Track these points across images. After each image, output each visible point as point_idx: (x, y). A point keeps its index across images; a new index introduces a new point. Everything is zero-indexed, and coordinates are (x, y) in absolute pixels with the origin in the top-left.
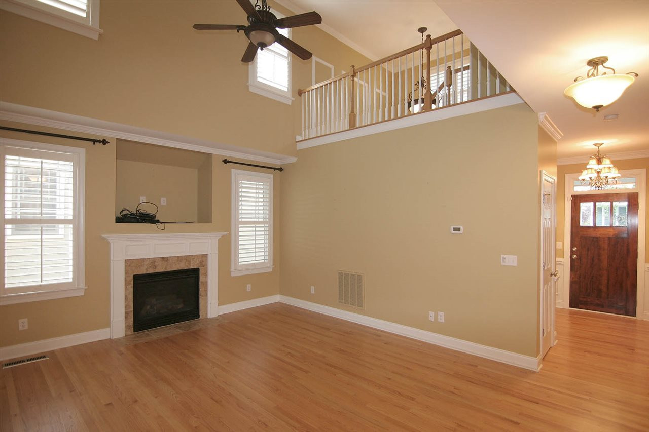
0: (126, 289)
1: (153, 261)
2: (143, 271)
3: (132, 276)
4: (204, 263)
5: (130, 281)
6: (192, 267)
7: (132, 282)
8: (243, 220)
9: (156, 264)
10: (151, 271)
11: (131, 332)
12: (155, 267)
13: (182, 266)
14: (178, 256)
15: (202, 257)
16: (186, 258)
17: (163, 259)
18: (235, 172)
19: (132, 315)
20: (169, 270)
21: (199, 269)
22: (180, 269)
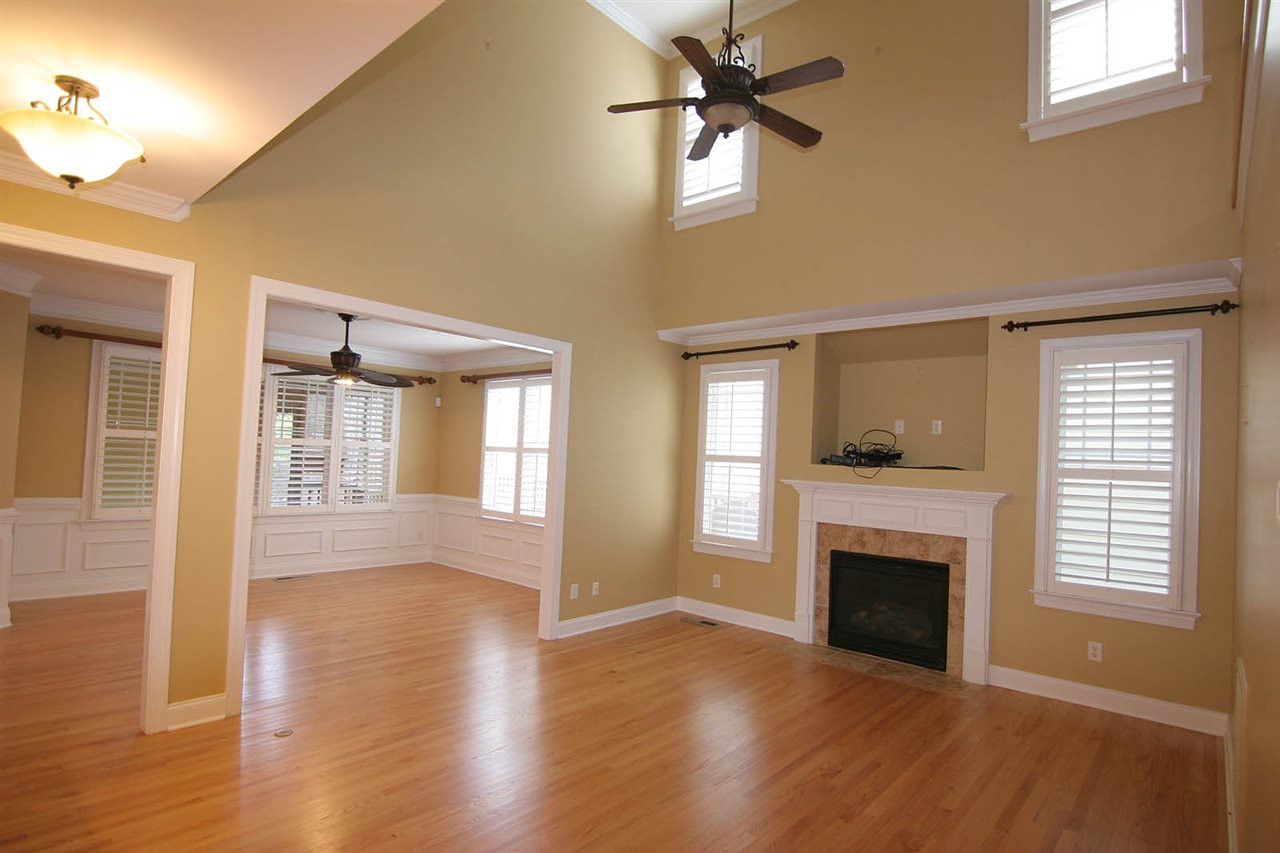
0: (818, 569)
1: (861, 532)
2: (844, 546)
3: (829, 551)
4: (959, 557)
5: (826, 559)
6: (931, 560)
7: (829, 561)
8: (1067, 466)
9: (864, 538)
10: (856, 549)
11: (823, 642)
12: (864, 545)
13: (912, 552)
14: (905, 533)
15: (956, 542)
16: (922, 539)
17: (878, 531)
18: (1049, 346)
19: (826, 614)
20: (886, 554)
21: (948, 565)
22: (907, 557)
